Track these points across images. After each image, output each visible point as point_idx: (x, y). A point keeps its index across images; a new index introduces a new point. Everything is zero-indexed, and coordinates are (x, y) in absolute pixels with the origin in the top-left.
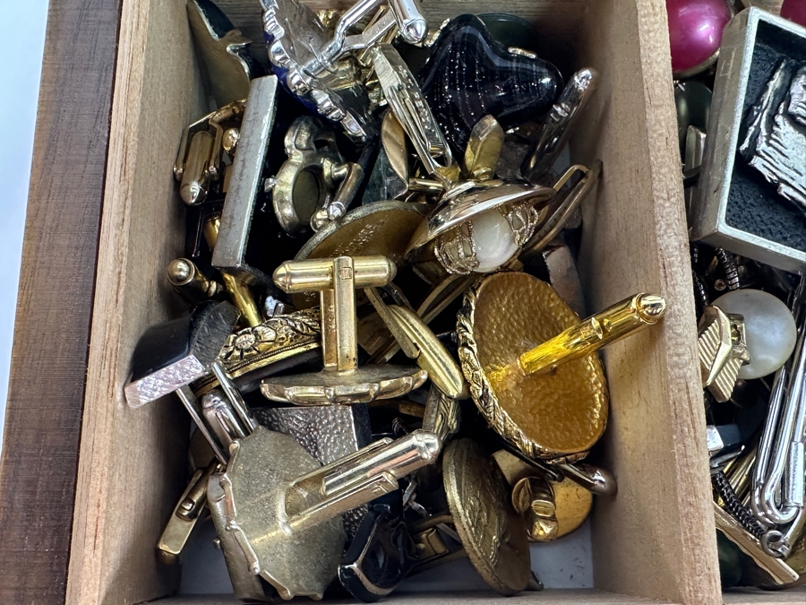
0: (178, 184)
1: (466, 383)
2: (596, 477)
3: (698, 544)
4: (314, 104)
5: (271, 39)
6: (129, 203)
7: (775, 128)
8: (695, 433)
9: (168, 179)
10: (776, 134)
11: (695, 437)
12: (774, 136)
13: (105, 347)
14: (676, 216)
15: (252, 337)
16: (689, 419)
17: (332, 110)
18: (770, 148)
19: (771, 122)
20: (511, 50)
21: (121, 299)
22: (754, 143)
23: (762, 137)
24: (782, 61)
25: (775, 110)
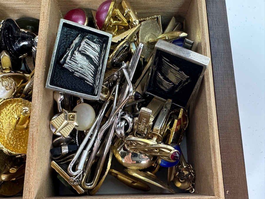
3: (28, 182)
7: (74, 55)
8: (33, 148)
10: (74, 57)
11: (33, 150)
12: (73, 57)
14: (39, 82)
16: (32, 144)
18: (71, 61)
19: (73, 53)
22: (65, 59)
23: (68, 58)
24: (79, 34)
25: (75, 49)
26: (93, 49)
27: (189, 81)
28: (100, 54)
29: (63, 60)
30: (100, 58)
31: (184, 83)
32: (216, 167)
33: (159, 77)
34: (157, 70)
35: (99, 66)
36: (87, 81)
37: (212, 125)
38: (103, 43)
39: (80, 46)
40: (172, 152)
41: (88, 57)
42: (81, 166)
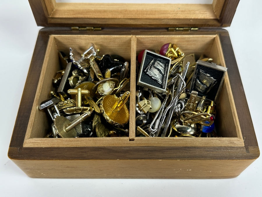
0: (53, 80)
1: (101, 111)
2: (126, 130)
4: (78, 67)
5: (70, 55)
6: (43, 78)
9: (51, 79)
10: (151, 69)
13: (37, 99)
15: (63, 102)
16: (132, 109)
17: (81, 67)
18: (150, 71)
19: (151, 67)
20: (115, 60)
21: (40, 92)
22: (147, 70)
23: (149, 69)
24: (153, 58)
25: (152, 65)
26: (161, 66)
27: (216, 83)
28: (165, 69)
29: (146, 70)
30: (165, 71)
31: (213, 85)
32: (236, 123)
33: (197, 82)
34: (197, 78)
35: (165, 74)
36: (159, 82)
37: (232, 102)
38: (166, 63)
39: (154, 64)
40: (210, 116)
41: (159, 70)
42: (156, 127)
